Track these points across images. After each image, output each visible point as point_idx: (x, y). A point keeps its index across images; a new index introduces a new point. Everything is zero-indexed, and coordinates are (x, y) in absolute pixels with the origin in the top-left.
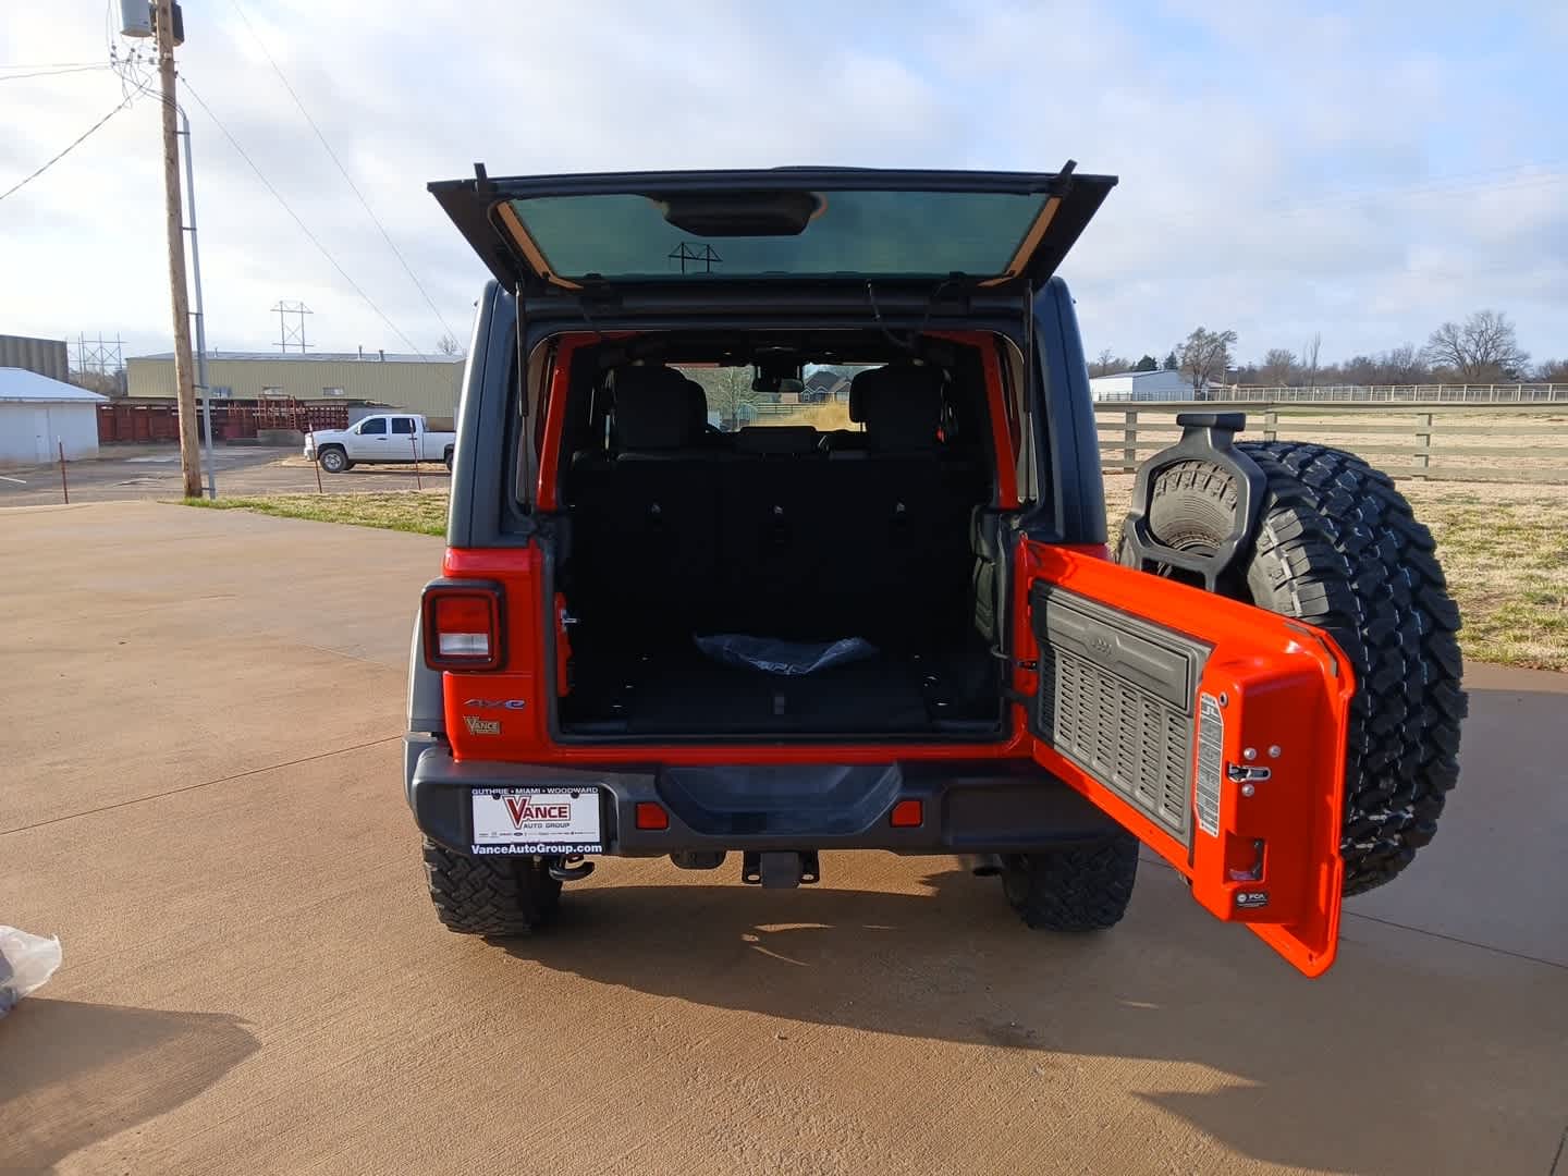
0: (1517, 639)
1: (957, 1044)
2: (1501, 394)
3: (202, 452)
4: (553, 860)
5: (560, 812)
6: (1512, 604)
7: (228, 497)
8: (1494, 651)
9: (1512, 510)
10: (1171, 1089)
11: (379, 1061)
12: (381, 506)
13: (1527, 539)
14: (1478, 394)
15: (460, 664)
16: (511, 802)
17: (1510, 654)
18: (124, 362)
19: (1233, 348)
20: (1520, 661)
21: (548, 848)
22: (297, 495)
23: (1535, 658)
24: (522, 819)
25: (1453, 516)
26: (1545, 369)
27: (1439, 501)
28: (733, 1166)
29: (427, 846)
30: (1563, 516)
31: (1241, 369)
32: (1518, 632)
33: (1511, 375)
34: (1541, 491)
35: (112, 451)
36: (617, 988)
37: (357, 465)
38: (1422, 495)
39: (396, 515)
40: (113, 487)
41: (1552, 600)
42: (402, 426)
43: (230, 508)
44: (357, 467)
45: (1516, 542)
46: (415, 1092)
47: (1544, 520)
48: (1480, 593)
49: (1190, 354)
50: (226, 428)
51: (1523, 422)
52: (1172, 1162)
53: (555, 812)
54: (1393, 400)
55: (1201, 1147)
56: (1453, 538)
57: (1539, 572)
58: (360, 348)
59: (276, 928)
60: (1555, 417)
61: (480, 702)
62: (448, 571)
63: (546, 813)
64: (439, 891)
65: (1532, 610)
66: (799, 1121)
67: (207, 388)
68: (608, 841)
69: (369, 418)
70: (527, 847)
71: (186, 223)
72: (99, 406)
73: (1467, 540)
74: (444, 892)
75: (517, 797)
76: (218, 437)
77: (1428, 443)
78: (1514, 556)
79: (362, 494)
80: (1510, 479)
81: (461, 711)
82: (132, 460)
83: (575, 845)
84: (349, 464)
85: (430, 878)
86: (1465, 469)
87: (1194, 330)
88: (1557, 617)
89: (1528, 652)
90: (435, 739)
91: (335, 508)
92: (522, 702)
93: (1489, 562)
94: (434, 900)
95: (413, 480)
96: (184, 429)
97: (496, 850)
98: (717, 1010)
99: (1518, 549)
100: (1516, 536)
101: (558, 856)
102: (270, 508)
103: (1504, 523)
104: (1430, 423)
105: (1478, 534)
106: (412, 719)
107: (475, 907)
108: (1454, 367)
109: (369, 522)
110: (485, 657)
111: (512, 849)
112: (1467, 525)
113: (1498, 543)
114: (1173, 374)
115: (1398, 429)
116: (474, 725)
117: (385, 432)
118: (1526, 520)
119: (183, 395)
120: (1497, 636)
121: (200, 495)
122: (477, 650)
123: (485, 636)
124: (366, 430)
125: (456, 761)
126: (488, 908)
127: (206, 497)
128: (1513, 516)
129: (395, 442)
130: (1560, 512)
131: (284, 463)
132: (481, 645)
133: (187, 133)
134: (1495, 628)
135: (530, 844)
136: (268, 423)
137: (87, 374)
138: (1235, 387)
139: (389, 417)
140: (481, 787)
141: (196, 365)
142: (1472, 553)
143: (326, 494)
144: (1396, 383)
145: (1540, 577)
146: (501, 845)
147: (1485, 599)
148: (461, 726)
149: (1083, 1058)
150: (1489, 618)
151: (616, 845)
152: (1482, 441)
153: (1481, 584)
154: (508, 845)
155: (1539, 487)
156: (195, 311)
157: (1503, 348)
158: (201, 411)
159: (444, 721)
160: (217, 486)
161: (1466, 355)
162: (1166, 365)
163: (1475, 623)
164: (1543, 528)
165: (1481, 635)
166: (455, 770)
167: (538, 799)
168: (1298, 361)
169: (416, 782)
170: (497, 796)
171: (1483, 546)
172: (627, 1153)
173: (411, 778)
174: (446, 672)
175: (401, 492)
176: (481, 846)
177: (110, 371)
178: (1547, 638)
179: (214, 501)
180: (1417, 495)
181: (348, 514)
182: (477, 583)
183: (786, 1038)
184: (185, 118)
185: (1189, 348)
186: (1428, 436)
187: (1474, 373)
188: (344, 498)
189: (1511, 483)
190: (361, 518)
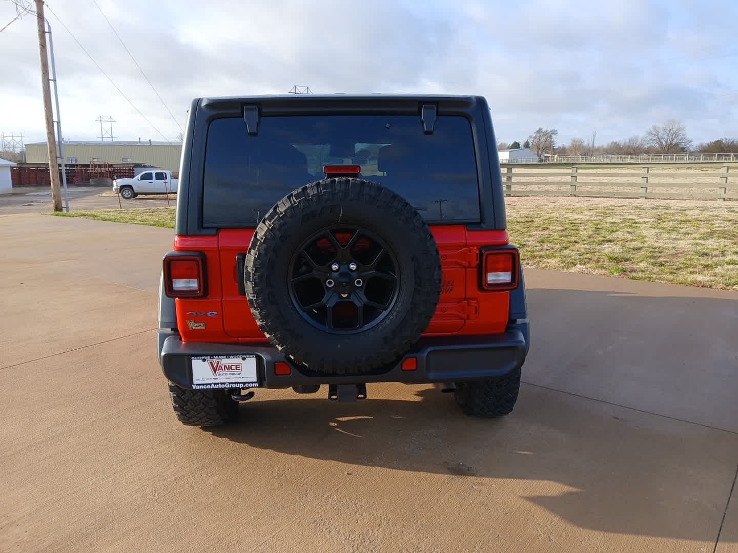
0: (691, 273)
1: (434, 474)
2: (679, 158)
3: (62, 190)
4: (233, 391)
5: (236, 368)
6: (689, 257)
7: (75, 211)
8: (681, 278)
9: (687, 212)
10: (538, 494)
11: (148, 491)
12: (150, 215)
13: (694, 226)
14: (668, 159)
15: (183, 295)
16: (211, 363)
17: (689, 280)
18: (24, 146)
19: (556, 138)
20: (693, 284)
21: (231, 385)
22: (109, 210)
23: (700, 282)
24: (217, 371)
25: (659, 215)
26: (699, 147)
27: (653, 208)
28: (326, 540)
29: (170, 384)
30: (710, 215)
31: (559, 148)
32: (692, 270)
33: (683, 150)
34: (700, 203)
35: (19, 190)
36: (267, 451)
37: (139, 195)
38: (645, 206)
39: (157, 219)
40: (18, 207)
41: (706, 254)
42: (160, 176)
43: (76, 216)
44: (139, 196)
45: (688, 228)
46: (166, 506)
47: (701, 217)
48: (673, 251)
49: (535, 140)
50: (74, 178)
51: (689, 171)
52: (540, 532)
53: (234, 368)
54: (629, 161)
55: (553, 523)
56: (660, 226)
57: (700, 241)
58: (140, 138)
59: (97, 425)
60: (704, 169)
61: (194, 313)
62: (176, 247)
63: (229, 368)
64: (177, 406)
65: (698, 259)
66: (358, 516)
67: (63, 158)
68: (261, 381)
69: (144, 172)
70: (220, 385)
71: (51, 77)
72: (12, 168)
73: (666, 226)
74: (179, 406)
75: (214, 360)
76: (70, 182)
77: (647, 182)
78: (688, 234)
79: (141, 209)
80: (685, 198)
81: (185, 318)
82: (30, 194)
83: (244, 383)
84: (135, 195)
85: (173, 400)
86: (664, 194)
87: (537, 129)
88: (710, 262)
89: (697, 279)
90: (173, 332)
91: (127, 216)
92: (216, 313)
93: (677, 237)
94: (175, 410)
95: (166, 202)
96: (53, 178)
97: (204, 387)
98: (317, 460)
99: (690, 231)
100: (689, 224)
101: (236, 389)
102: (96, 216)
103: (683, 219)
104: (648, 172)
105: (671, 223)
106: (161, 322)
107: (196, 413)
108: (657, 146)
109: (144, 223)
110: (196, 291)
111: (213, 386)
112: (666, 220)
113: (681, 228)
114: (528, 150)
115: (633, 175)
116: (191, 325)
117: (152, 179)
118: (693, 217)
119: (52, 162)
120: (682, 271)
121: (61, 210)
122: (192, 287)
123: (196, 280)
124: (143, 178)
125: (184, 343)
126: (203, 413)
127: (65, 211)
128: (687, 215)
129: (157, 184)
130: (708, 213)
131: (103, 195)
132: (194, 284)
133: (50, 33)
134: (681, 268)
135: (222, 384)
136: (95, 175)
137: (6, 152)
138: (556, 156)
139: (154, 172)
140: (196, 356)
141: (57, 147)
142: (669, 233)
143: (124, 210)
144: (631, 154)
145: (700, 244)
146: (207, 384)
147: (676, 254)
148: (185, 326)
149: (495, 480)
150: (678, 263)
151: (265, 383)
152: (671, 181)
153: (674, 247)
154: (210, 384)
155: (699, 202)
156: (57, 121)
157: (680, 137)
158: (61, 170)
159: (176, 323)
160: (70, 205)
161: (663, 141)
162: (524, 146)
163: (672, 266)
164: (701, 221)
165: (675, 271)
166: (183, 348)
167: (225, 361)
168: (585, 144)
169: (163, 354)
170: (204, 360)
171: (673, 229)
172: (273, 534)
173: (160, 352)
174: (177, 299)
175: (160, 208)
176: (197, 385)
177: (18, 151)
178: (706, 272)
179: (68, 213)
180: (642, 206)
181: (134, 219)
182: (191, 253)
183: (351, 474)
184: (49, 25)
185: (535, 138)
186: (647, 178)
187: (666, 149)
188: (132, 211)
189: (686, 200)
190: (140, 221)
